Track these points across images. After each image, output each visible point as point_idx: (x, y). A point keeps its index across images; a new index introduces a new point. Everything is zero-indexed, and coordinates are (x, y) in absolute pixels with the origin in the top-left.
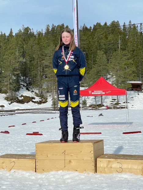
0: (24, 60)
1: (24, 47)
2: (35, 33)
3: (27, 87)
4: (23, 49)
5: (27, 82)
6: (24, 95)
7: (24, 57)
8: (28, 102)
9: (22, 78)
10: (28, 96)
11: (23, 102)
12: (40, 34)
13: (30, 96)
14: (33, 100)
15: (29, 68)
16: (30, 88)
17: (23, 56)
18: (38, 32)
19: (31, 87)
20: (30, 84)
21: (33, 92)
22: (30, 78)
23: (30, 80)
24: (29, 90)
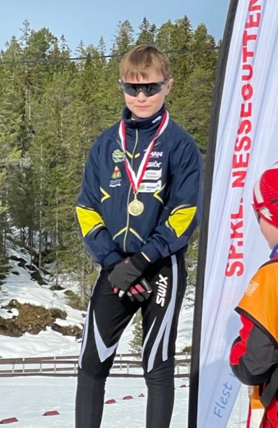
0: (26, 162)
1: (28, 108)
2: (72, 55)
3: (33, 268)
4: (23, 118)
5: (37, 250)
6: (22, 301)
7: (25, 149)
8: (35, 331)
9: (17, 231)
10: (37, 304)
11: (16, 331)
12: (91, 58)
13: (47, 307)
14: (59, 322)
15: (46, 193)
16: (46, 273)
17: (23, 143)
18: (85, 48)
19: (51, 267)
20: (49, 257)
21: (60, 288)
22: (46, 234)
23: (49, 240)
24: (42, 283)
